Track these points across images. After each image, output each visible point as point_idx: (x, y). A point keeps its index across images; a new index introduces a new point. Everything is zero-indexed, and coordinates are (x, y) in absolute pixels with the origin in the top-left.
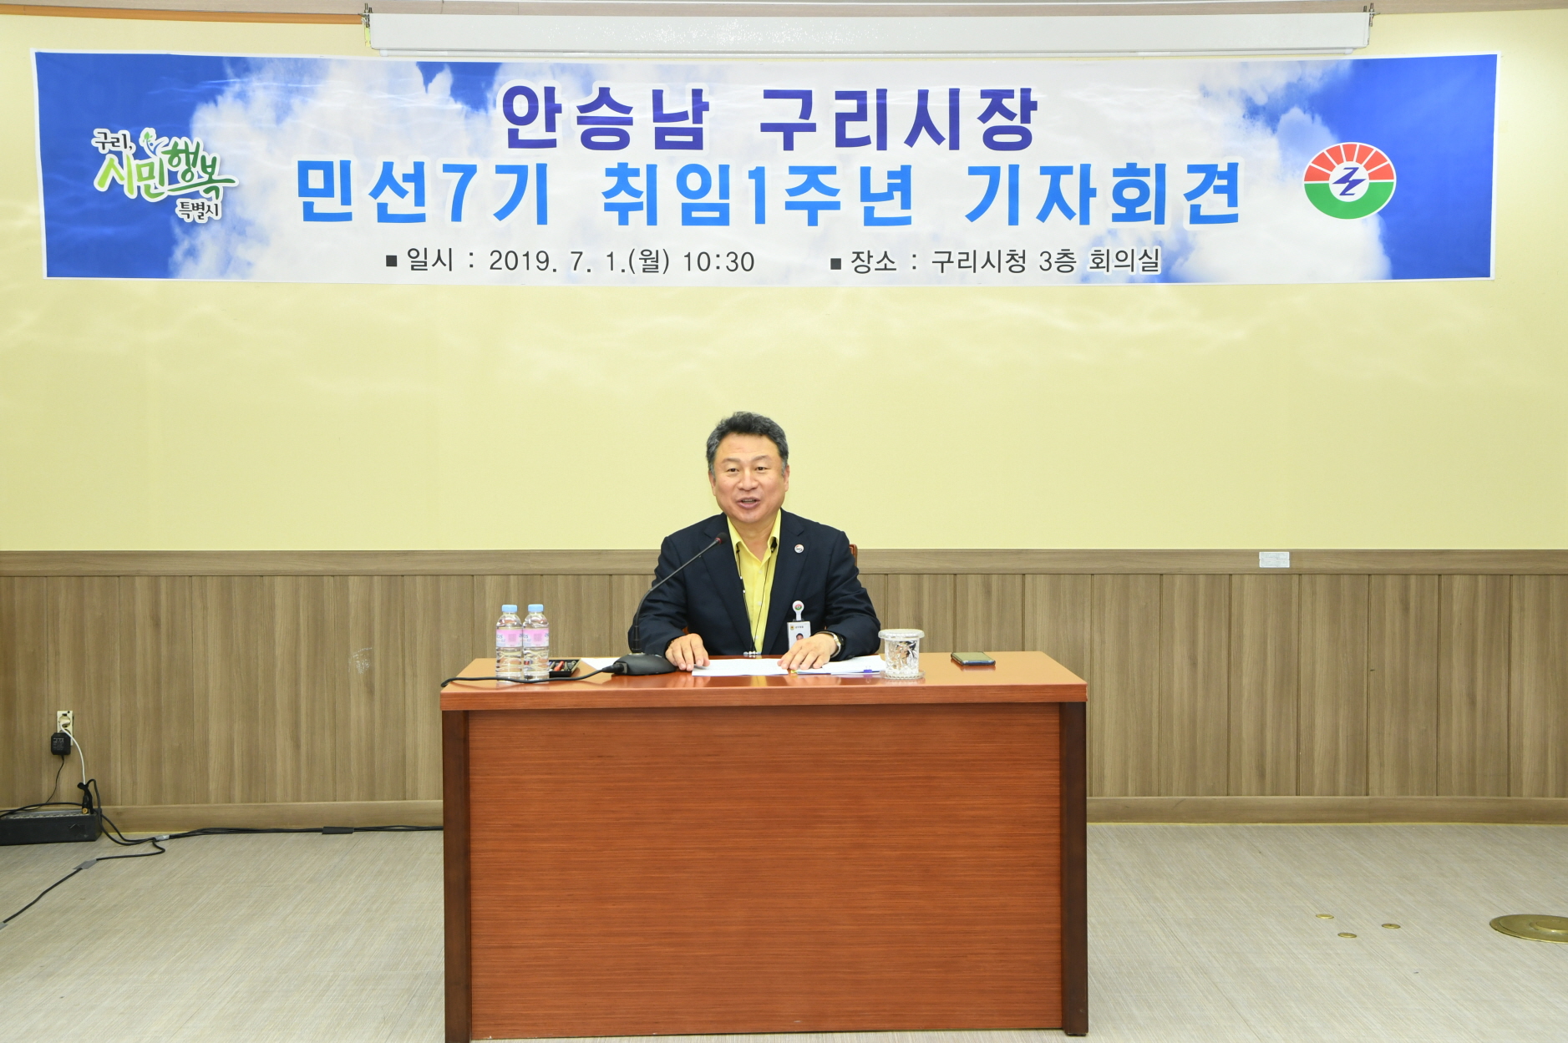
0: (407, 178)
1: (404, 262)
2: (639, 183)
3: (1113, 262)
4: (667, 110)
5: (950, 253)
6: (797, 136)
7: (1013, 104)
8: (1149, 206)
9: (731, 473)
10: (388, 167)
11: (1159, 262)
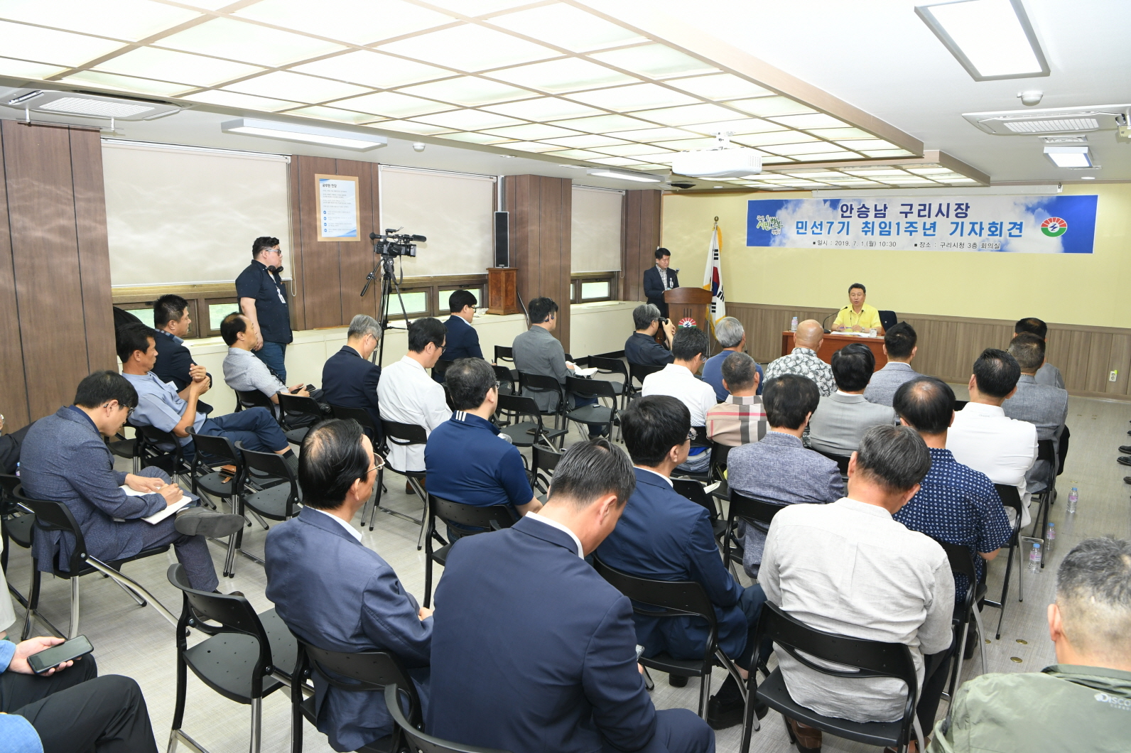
0: (819, 225)
1: (817, 243)
2: (870, 226)
3: (988, 246)
4: (878, 209)
5: (945, 243)
6: (909, 215)
7: (964, 207)
8: (998, 232)
9: (853, 296)
10: (815, 222)
11: (1000, 247)
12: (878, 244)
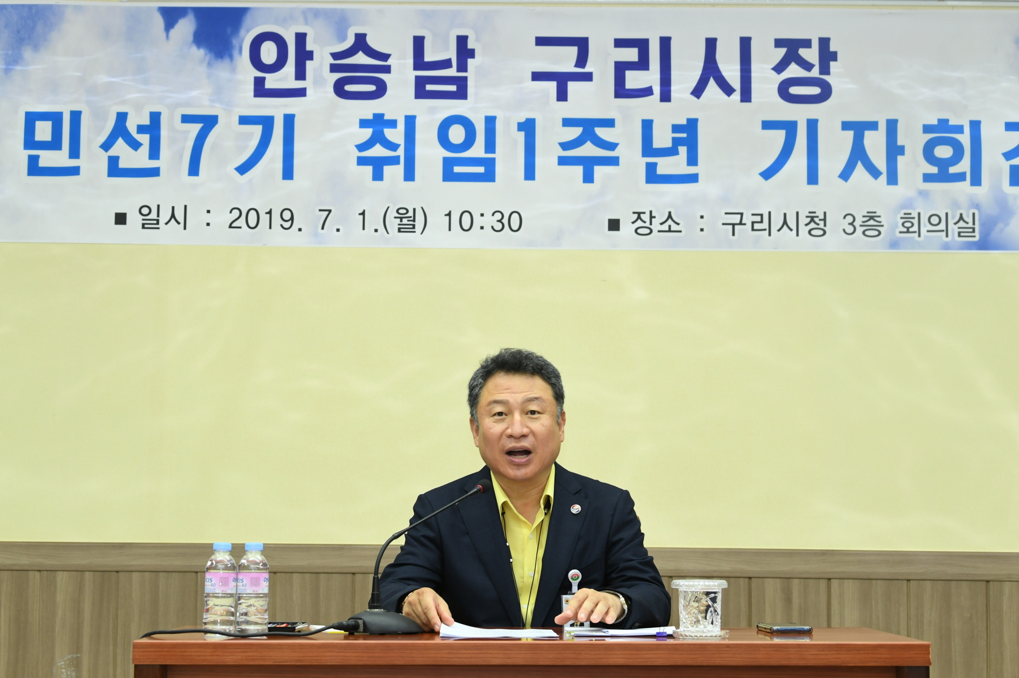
0: (141, 129)
1: (134, 219)
2: (396, 135)
3: (925, 227)
4: (428, 57)
5: (742, 214)
6: (573, 87)
7: (811, 55)
8: (964, 166)
9: (497, 417)
10: (122, 117)
11: (977, 227)
12: (437, 220)
